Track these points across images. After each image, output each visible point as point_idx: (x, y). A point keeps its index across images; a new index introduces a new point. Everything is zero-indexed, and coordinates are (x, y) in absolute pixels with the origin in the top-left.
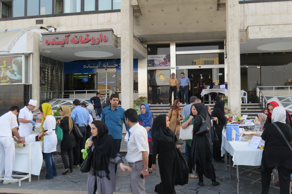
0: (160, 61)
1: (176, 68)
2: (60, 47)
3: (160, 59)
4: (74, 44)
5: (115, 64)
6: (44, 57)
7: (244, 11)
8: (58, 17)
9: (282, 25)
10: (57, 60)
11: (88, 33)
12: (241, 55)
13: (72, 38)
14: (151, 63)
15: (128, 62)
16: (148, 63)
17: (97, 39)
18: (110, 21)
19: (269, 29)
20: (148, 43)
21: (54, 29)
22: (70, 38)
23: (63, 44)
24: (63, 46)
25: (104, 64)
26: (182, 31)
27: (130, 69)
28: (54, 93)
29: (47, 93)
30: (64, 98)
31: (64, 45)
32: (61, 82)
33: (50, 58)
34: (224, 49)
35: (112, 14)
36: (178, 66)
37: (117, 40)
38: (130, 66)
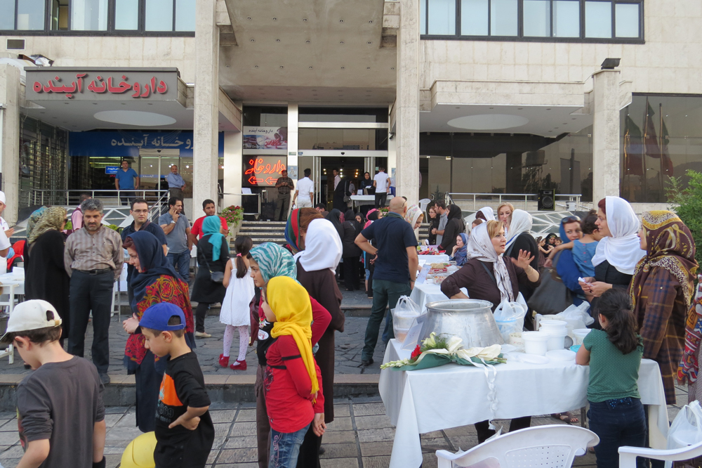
0: (267, 138)
1: (299, 153)
2: (66, 98)
3: (267, 135)
4: (98, 95)
5: (178, 140)
6: (28, 118)
7: (426, 54)
8: (58, 38)
9: (494, 84)
10: (55, 126)
11: (127, 75)
12: (421, 134)
13: (93, 82)
14: (250, 141)
15: (209, 136)
16: (244, 142)
17: (147, 86)
18: (168, 54)
19: (472, 88)
20: (244, 102)
21: (48, 61)
22: (88, 82)
23: (73, 92)
24: (73, 97)
25: (155, 140)
26: (313, 83)
27: (212, 149)
28: (48, 194)
29: (34, 194)
30: (70, 204)
31: (75, 95)
32: (62, 172)
33: (40, 121)
34: (387, 122)
35: (174, 39)
36: (301, 151)
37: (187, 93)
38: (212, 144)
